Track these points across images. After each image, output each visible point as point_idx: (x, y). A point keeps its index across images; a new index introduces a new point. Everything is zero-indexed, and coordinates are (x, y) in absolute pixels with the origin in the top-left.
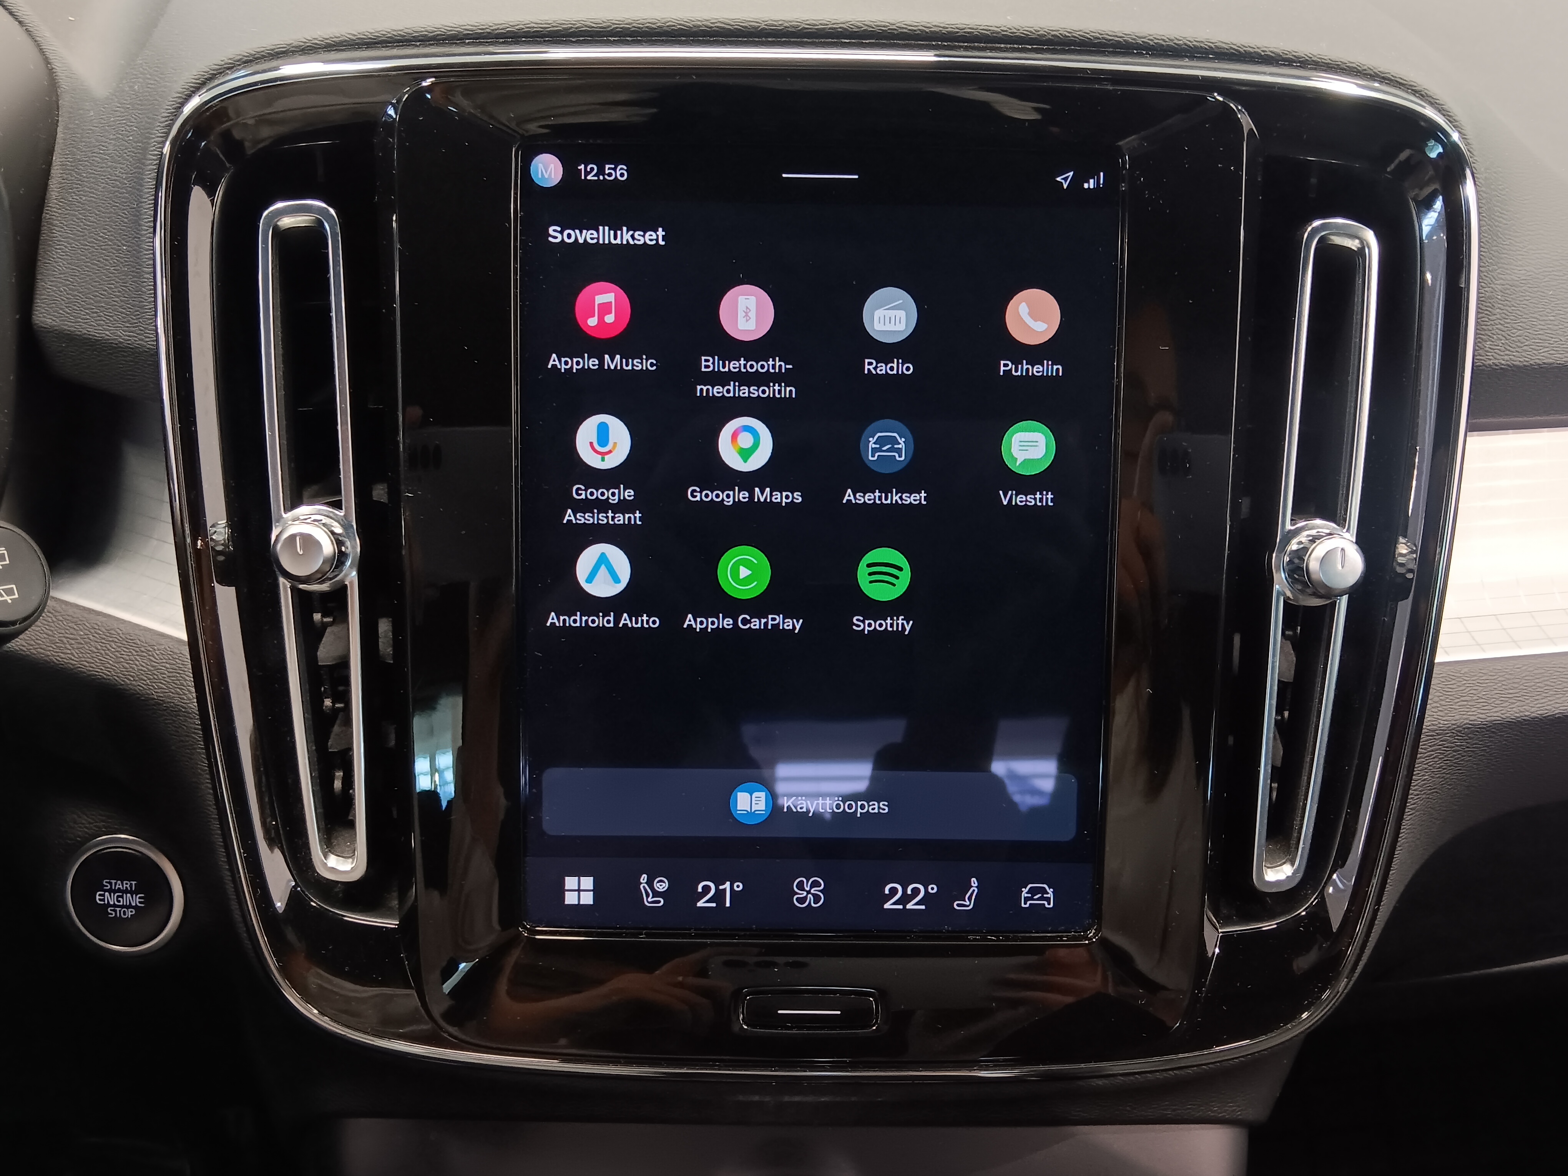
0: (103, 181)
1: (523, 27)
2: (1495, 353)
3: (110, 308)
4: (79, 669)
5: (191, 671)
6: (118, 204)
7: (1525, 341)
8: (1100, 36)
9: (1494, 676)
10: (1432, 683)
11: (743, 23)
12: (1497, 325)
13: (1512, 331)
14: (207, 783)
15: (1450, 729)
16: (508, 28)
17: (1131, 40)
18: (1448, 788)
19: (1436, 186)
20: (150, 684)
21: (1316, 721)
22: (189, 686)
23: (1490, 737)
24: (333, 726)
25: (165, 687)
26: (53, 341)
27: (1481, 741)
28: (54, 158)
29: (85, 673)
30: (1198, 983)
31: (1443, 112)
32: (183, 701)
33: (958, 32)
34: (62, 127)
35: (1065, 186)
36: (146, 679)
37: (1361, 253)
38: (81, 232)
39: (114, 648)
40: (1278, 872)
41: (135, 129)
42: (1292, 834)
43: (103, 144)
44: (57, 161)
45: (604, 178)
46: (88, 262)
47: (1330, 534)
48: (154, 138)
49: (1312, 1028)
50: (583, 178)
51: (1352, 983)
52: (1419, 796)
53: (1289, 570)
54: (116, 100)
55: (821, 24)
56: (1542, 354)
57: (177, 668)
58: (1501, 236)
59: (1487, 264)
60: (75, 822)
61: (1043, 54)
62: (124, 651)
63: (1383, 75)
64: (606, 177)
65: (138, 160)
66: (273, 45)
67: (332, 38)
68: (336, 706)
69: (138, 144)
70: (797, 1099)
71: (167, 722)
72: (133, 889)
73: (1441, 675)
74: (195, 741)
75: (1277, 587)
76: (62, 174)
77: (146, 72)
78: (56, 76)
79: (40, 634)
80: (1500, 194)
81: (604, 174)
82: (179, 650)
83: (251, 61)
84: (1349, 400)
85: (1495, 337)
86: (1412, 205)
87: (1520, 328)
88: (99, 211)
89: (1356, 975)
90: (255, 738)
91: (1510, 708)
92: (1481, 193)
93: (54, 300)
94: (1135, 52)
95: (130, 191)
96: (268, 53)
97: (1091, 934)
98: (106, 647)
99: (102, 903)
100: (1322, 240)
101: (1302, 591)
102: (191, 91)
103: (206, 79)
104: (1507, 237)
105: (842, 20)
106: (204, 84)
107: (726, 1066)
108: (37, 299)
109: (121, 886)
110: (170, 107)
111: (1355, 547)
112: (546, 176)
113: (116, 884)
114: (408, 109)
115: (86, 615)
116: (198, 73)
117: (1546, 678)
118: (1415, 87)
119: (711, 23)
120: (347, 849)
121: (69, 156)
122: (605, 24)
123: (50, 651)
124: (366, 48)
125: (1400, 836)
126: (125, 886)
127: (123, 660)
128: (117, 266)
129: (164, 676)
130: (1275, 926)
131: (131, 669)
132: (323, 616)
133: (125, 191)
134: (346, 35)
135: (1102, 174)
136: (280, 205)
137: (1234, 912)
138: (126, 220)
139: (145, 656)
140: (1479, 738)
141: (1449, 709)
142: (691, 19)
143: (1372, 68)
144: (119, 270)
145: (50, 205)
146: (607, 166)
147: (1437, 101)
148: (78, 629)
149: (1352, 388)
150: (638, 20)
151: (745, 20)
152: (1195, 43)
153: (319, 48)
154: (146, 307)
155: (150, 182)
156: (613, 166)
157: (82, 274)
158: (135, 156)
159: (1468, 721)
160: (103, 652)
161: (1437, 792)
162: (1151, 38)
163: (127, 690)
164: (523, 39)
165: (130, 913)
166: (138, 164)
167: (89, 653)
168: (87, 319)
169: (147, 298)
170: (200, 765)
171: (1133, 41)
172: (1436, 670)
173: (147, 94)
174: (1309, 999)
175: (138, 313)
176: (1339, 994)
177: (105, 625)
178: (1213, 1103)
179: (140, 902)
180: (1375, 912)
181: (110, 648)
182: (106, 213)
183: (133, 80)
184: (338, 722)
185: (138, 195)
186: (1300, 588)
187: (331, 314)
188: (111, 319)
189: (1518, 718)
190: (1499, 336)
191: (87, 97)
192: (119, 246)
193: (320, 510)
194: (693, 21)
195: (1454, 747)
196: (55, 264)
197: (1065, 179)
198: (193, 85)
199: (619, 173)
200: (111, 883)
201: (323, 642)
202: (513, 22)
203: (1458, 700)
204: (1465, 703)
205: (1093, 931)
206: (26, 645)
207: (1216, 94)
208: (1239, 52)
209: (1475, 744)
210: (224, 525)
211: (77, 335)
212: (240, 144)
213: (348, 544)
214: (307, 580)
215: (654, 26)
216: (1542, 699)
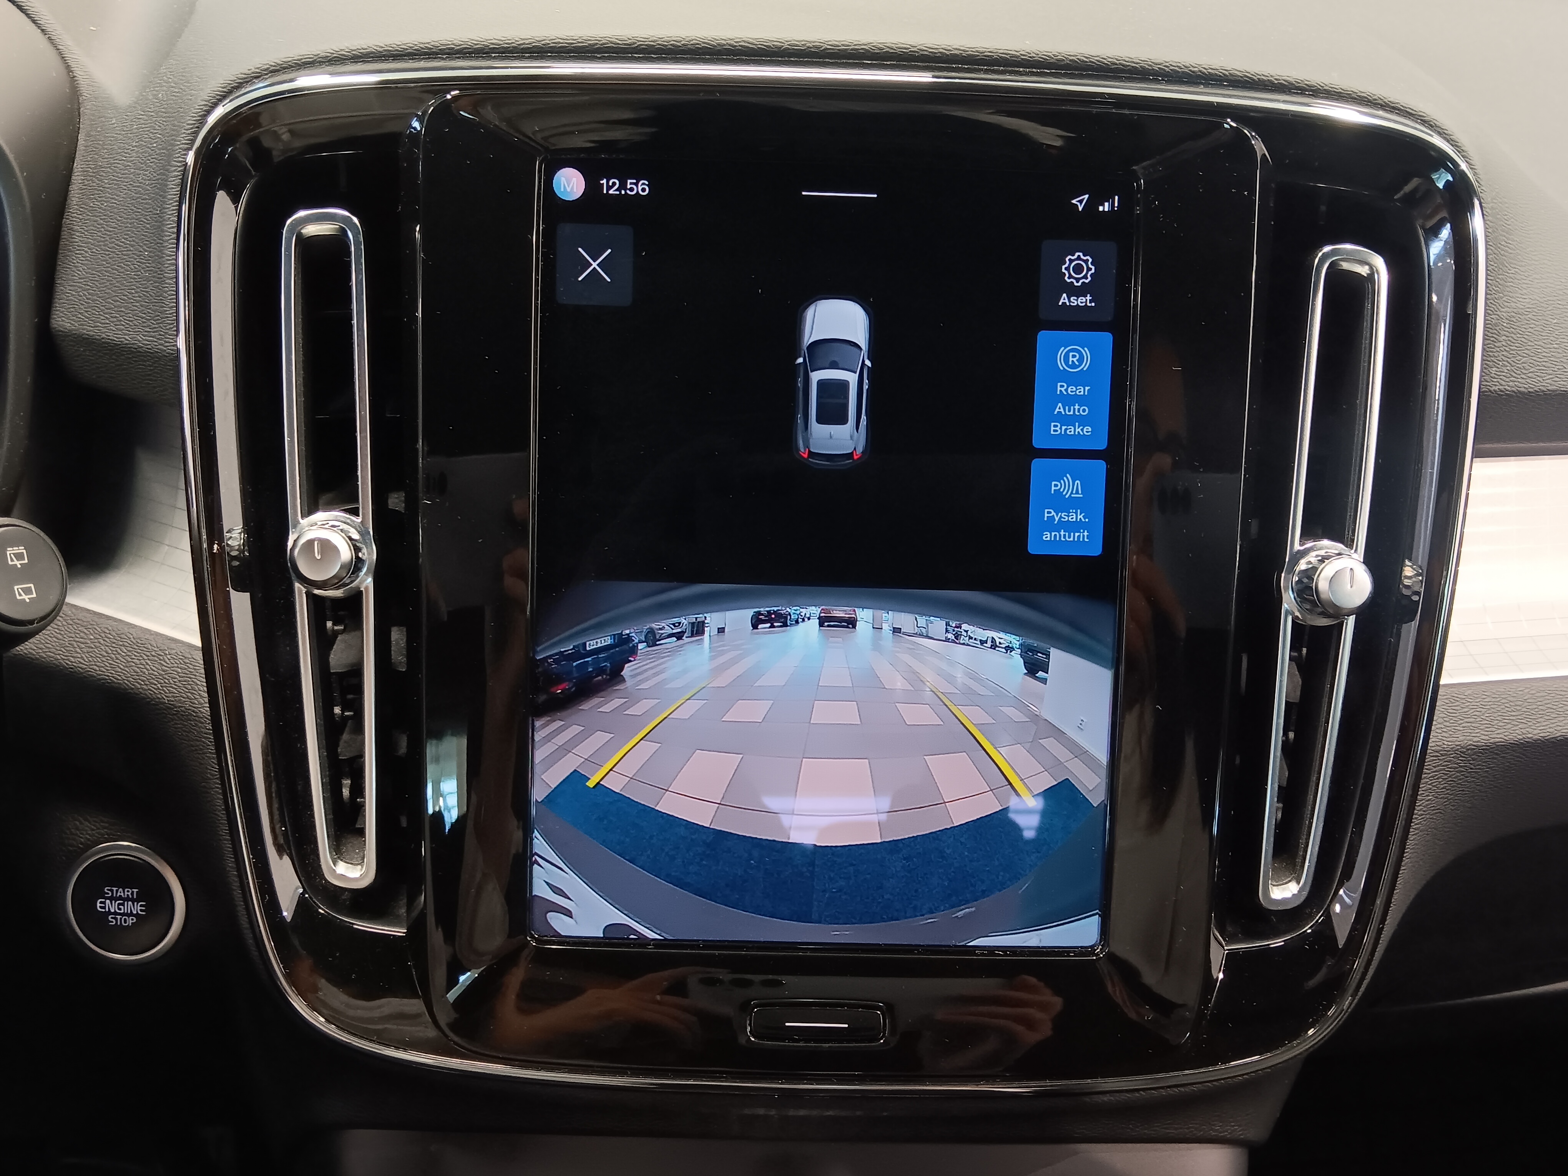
0: (125, 188)
1: (548, 42)
2: (1500, 379)
3: (130, 313)
4: (90, 673)
5: (204, 676)
6: (140, 210)
7: (1530, 368)
8: (1118, 62)
9: (1497, 698)
10: (1437, 704)
11: (767, 42)
12: (1503, 351)
13: (1517, 358)
14: (218, 788)
15: (1454, 749)
16: (534, 43)
17: (1147, 67)
18: (1451, 809)
19: (1444, 214)
20: (161, 688)
21: (1323, 741)
22: (200, 691)
23: (1493, 758)
24: (342, 734)
25: (176, 692)
26: (71, 345)
27: (1484, 762)
28: (75, 164)
29: (95, 677)
30: (1204, 999)
31: (1451, 142)
32: (195, 705)
33: (978, 56)
34: (84, 134)
35: (1080, 209)
36: (156, 683)
37: (1371, 278)
38: (101, 237)
39: (125, 653)
40: (1284, 889)
41: (159, 136)
42: (1298, 852)
43: (126, 151)
44: (79, 166)
45: (626, 192)
46: (108, 267)
47: (1339, 554)
48: (179, 145)
49: (1316, 1046)
50: (605, 192)
51: (1356, 1001)
52: (1423, 816)
53: (1298, 590)
54: (140, 108)
55: (843, 45)
56: (1546, 381)
57: (188, 672)
58: (1507, 265)
59: (1494, 292)
60: (77, 829)
61: (1061, 79)
62: (135, 656)
63: (1393, 105)
64: (628, 192)
65: (162, 166)
66: (300, 56)
67: (360, 50)
68: (345, 714)
69: (162, 151)
70: (802, 1113)
71: (176, 726)
72: (135, 897)
73: (1445, 697)
74: (205, 745)
75: (1285, 606)
76: (84, 180)
77: (170, 80)
78: (77, 84)
79: (50, 638)
80: (1506, 224)
81: (625, 189)
82: (191, 655)
83: (278, 71)
84: (1357, 422)
85: (1501, 363)
86: (1421, 232)
87: (1525, 355)
88: (120, 217)
89: (1360, 994)
90: (267, 743)
91: (1513, 730)
92: (1488, 222)
93: (74, 304)
94: (1151, 78)
95: (154, 197)
96: (295, 63)
97: (1098, 950)
98: (116, 651)
99: (103, 910)
100: (1332, 264)
101: (1310, 611)
102: (217, 99)
103: (232, 87)
104: (1512, 265)
105: (864, 42)
106: (230, 92)
107: (733, 1078)
108: (56, 303)
109: (122, 894)
110: (196, 115)
111: (1363, 567)
112: (569, 190)
113: (117, 891)
114: (433, 122)
115: (96, 620)
116: (225, 82)
117: (1549, 701)
118: (1425, 117)
119: (736, 42)
120: (356, 856)
121: (90, 163)
122: (630, 41)
123: (59, 654)
124: (392, 60)
125: (1405, 855)
126: (126, 893)
127: (133, 664)
128: (137, 271)
129: (175, 680)
130: (1283, 943)
131: (141, 673)
132: (334, 624)
133: (147, 197)
134: (373, 47)
135: (1117, 198)
136: (302, 214)
137: (1240, 930)
138: (148, 226)
139: (156, 661)
140: (1482, 759)
141: (1453, 730)
142: (715, 37)
143: (1382, 98)
144: (139, 275)
145: (71, 211)
146: (629, 181)
147: (1446, 132)
148: (88, 633)
149: (1360, 412)
150: (662, 38)
151: (768, 40)
152: (1210, 71)
153: (345, 59)
154: (167, 312)
155: (173, 188)
156: (635, 181)
157: (103, 279)
158: (159, 163)
159: (1471, 742)
160: (113, 656)
161: (1440, 812)
162: (1167, 64)
163: (137, 694)
164: (549, 54)
165: (131, 921)
166: (162, 171)
167: (99, 657)
168: (107, 324)
169: (168, 303)
170: (211, 770)
171: (1150, 68)
172: (1441, 691)
173: (172, 102)
174: (1315, 1015)
175: (159, 318)
176: (1343, 1012)
177: (116, 630)
178: (1215, 1123)
179: (141, 910)
180: (1380, 931)
181: (121, 652)
182: (127, 218)
183: (156, 89)
184: (347, 729)
185: (161, 201)
186: (1308, 607)
187: (352, 322)
188: (131, 323)
189: (1521, 740)
190: (1504, 363)
191: (109, 105)
192: (141, 252)
193: (337, 516)
194: (717, 40)
195: (1457, 768)
196: (74, 269)
197: (1081, 202)
198: (219, 93)
199: (642, 188)
200: (112, 891)
201: (334, 650)
202: (539, 37)
203: (1462, 722)
204: (1469, 724)
205: (1100, 947)
206: (35, 648)
207: (1229, 120)
208: (1254, 80)
209: (1478, 765)
210: (240, 531)
211: (95, 339)
212: (268, 152)
213: (365, 550)
214: (323, 585)
215: (679, 44)
216: (1544, 721)
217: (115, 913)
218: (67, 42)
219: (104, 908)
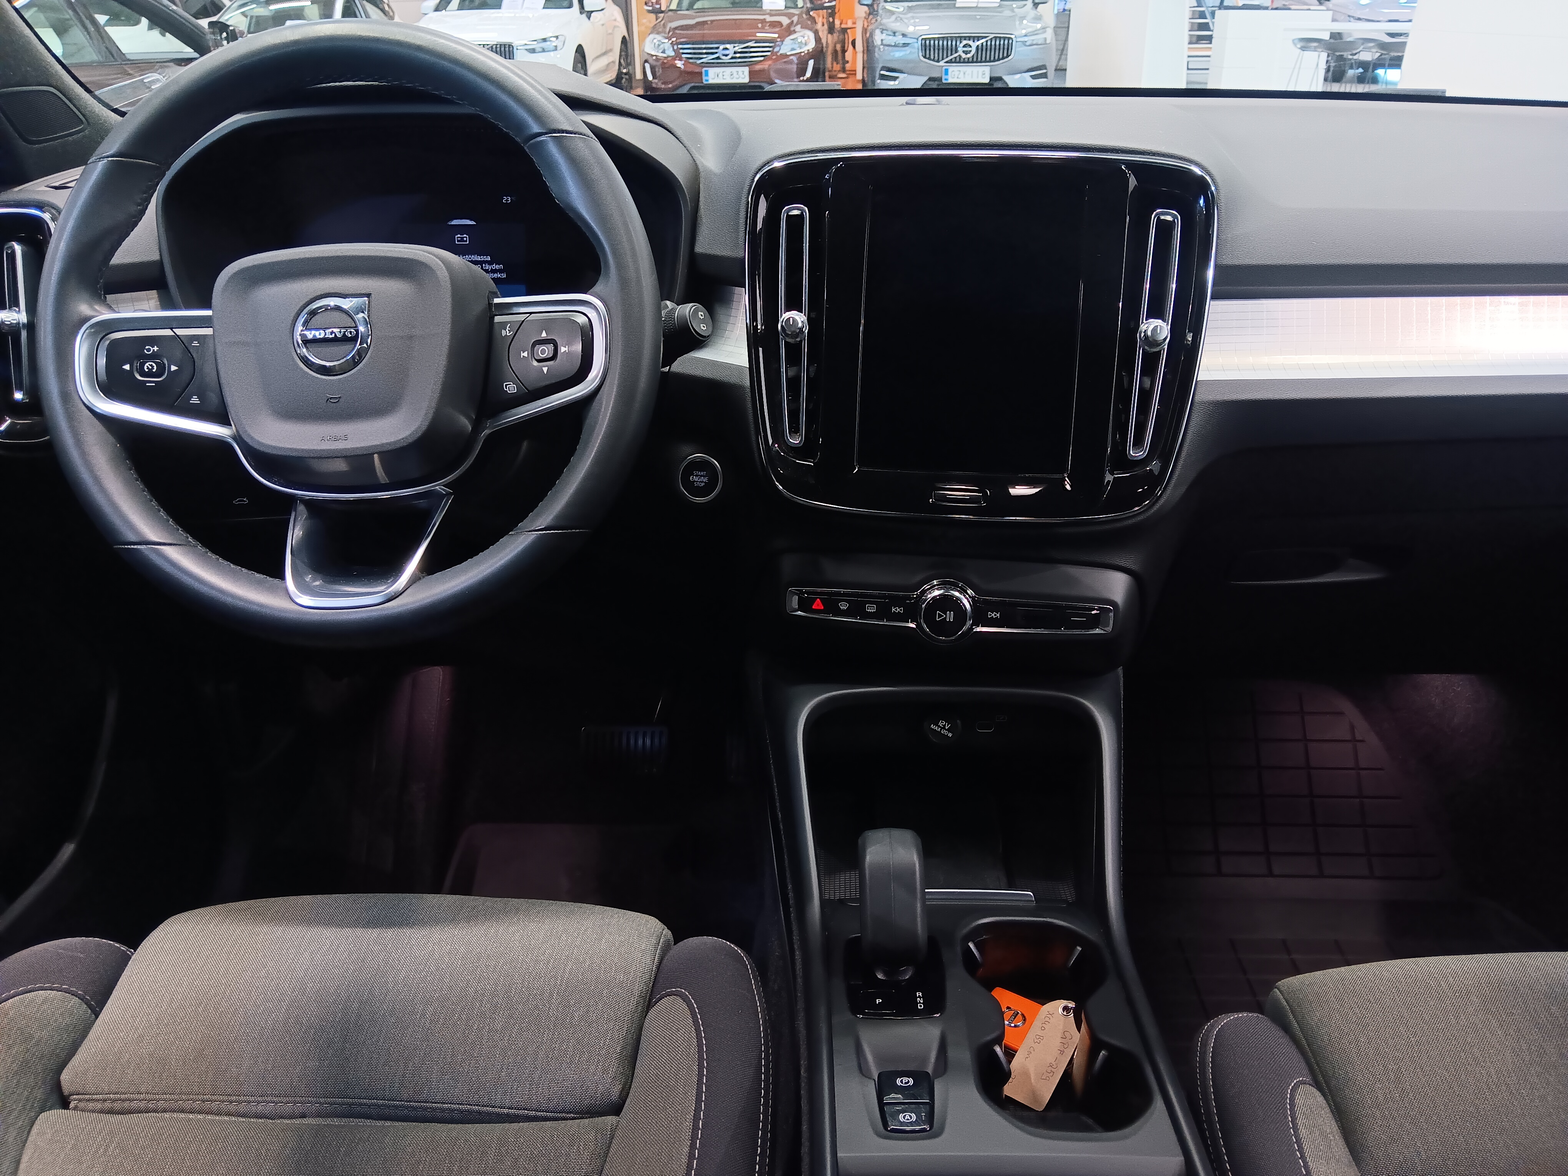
0: (722, 201)
3: (725, 244)
6: (728, 208)
8: (1077, 145)
13: (1234, 252)
17: (1089, 146)
26: (700, 258)
34: (702, 184)
37: (1174, 221)
43: (722, 188)
44: (702, 195)
47: (1160, 324)
48: (746, 184)
54: (726, 173)
58: (1232, 217)
59: (1225, 227)
60: (683, 450)
69: (741, 186)
72: (705, 475)
76: (704, 200)
78: (698, 166)
83: (781, 157)
87: (1238, 251)
93: (704, 241)
94: (1090, 150)
95: (735, 203)
96: (788, 154)
100: (1158, 218)
104: (1235, 217)
106: (765, 165)
108: (697, 241)
111: (1170, 329)
113: (698, 473)
121: (706, 194)
124: (821, 152)
126: (702, 473)
128: (728, 230)
133: (732, 203)
136: (790, 206)
138: (732, 213)
145: (700, 210)
152: (1113, 147)
154: (740, 243)
157: (714, 233)
158: (740, 193)
165: (702, 485)
168: (716, 249)
169: (741, 240)
175: (737, 245)
179: (706, 480)
182: (723, 211)
183: (732, 166)
185: (738, 204)
186: (1148, 345)
188: (725, 248)
191: (711, 173)
192: (729, 222)
196: (702, 231)
198: (760, 166)
207: (1119, 165)
208: (1129, 150)
211: (711, 255)
213: (805, 326)
214: (791, 336)
217: (697, 481)
218: (693, 150)
219: (693, 479)
